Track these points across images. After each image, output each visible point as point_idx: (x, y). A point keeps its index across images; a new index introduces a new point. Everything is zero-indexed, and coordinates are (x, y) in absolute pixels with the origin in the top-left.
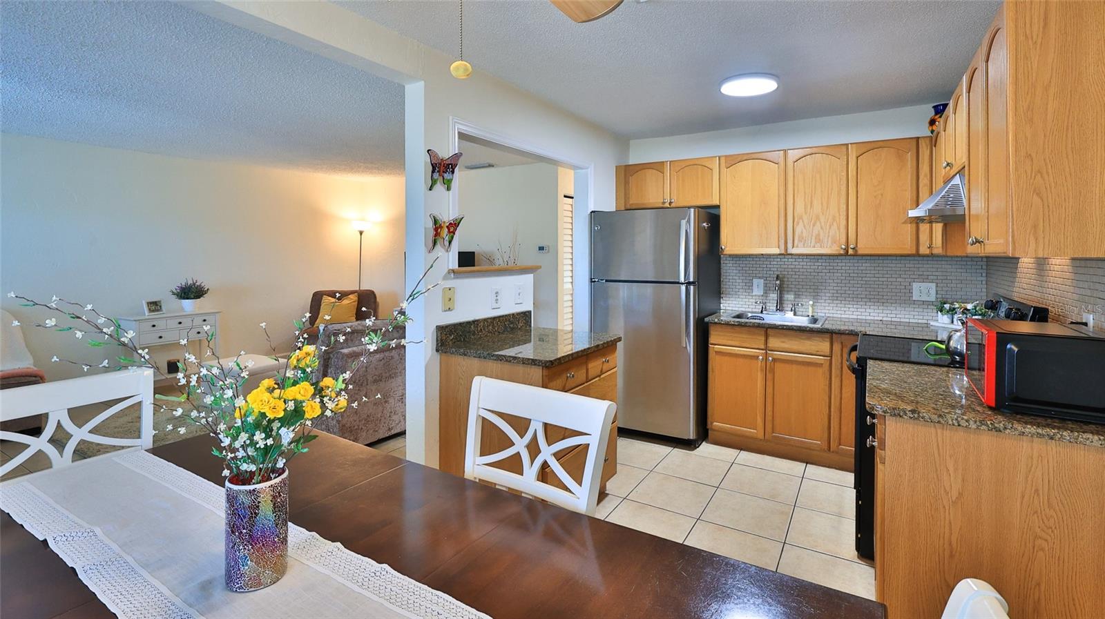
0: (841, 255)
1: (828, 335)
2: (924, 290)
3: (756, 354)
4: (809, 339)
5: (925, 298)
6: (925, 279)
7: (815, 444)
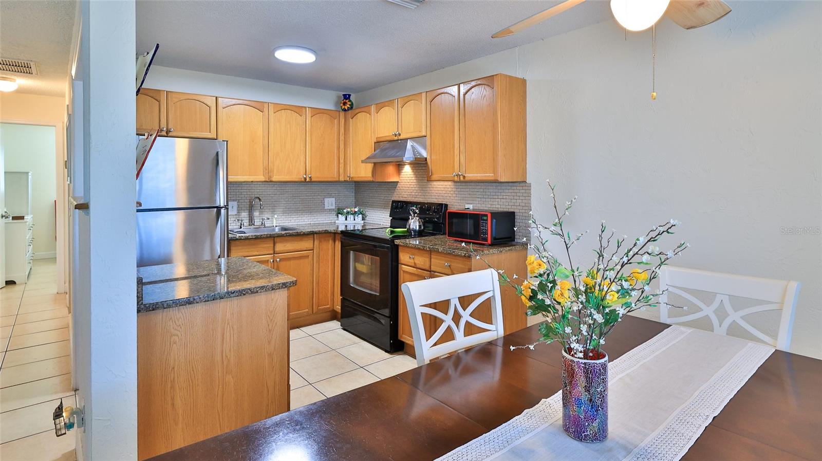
0: (302, 182)
1: (312, 236)
2: (330, 203)
3: (267, 259)
4: (301, 240)
5: (330, 207)
6: (330, 196)
7: (305, 312)
